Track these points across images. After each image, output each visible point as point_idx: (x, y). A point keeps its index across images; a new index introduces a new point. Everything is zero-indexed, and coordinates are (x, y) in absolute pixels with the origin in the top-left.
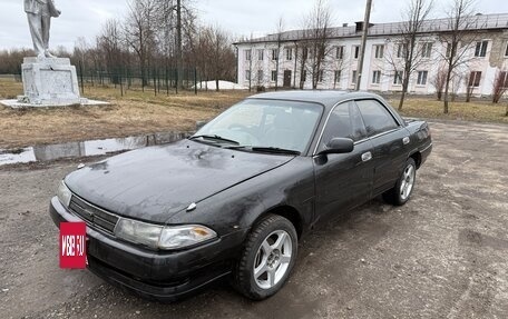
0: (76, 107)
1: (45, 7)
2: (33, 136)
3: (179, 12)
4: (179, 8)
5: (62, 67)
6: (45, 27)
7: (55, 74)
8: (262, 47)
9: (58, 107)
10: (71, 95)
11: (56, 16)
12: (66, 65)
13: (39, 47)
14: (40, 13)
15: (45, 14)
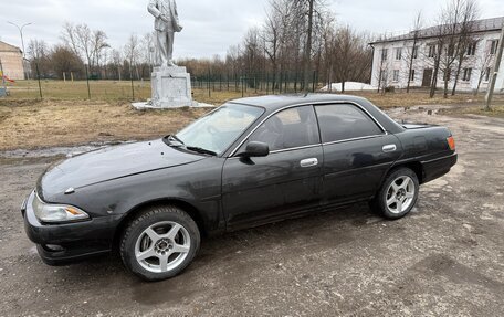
0: (185, 109)
1: (169, 24)
2: (139, 132)
3: (310, 16)
4: (311, 13)
5: (179, 75)
6: (169, 41)
7: (173, 80)
8: (401, 45)
9: (171, 109)
10: (185, 99)
11: (179, 31)
12: (183, 73)
13: (163, 58)
14: (166, 30)
15: (170, 30)
